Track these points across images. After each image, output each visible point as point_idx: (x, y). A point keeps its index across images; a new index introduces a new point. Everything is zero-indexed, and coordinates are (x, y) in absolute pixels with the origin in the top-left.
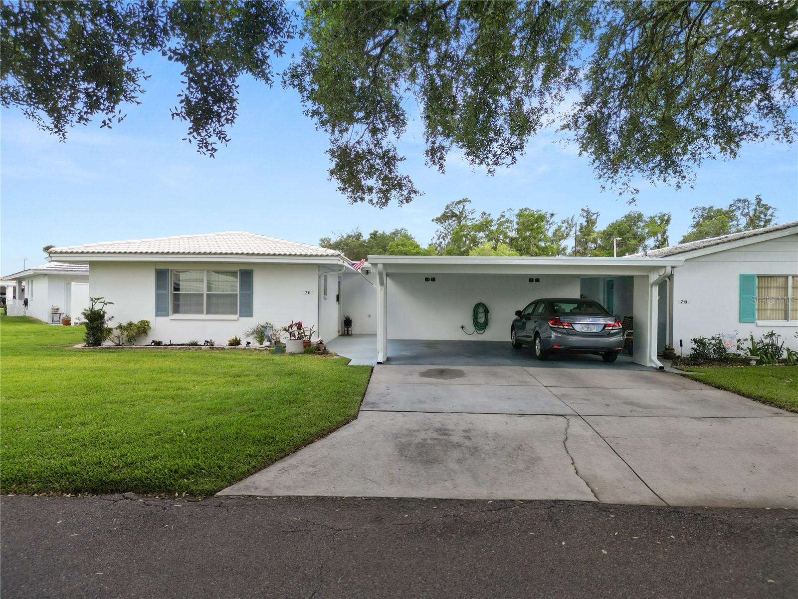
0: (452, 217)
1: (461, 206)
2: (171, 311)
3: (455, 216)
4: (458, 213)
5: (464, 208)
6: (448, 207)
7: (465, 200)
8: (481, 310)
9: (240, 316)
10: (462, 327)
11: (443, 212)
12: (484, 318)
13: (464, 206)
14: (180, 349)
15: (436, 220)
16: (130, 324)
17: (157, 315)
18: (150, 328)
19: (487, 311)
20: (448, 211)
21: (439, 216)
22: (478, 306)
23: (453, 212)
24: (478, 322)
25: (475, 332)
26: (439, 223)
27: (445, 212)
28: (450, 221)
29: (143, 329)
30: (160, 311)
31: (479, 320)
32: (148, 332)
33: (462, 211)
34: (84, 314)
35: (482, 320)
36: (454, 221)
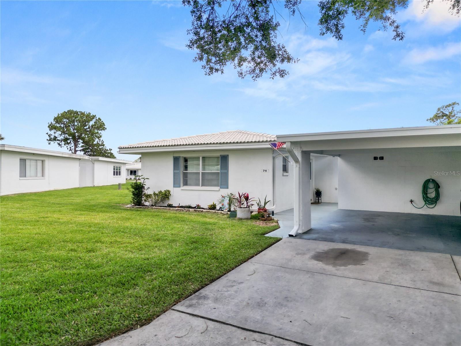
0: (443, 116)
1: (450, 109)
2: (182, 184)
3: (445, 116)
4: (448, 113)
5: (453, 109)
6: (439, 109)
7: (454, 104)
8: (431, 185)
9: (221, 188)
10: (412, 201)
11: (435, 114)
12: (434, 193)
13: (453, 108)
14: (177, 210)
15: (430, 120)
16: (160, 192)
17: (174, 187)
18: (170, 195)
19: (437, 186)
20: (439, 112)
21: (432, 117)
22: (427, 182)
23: (443, 113)
24: (428, 197)
25: (425, 206)
26: (432, 122)
27: (437, 113)
28: (442, 120)
29: (166, 195)
30: (176, 184)
31: (429, 195)
32: (169, 198)
33: (452, 112)
34: (131, 185)
35: (432, 194)
36: (445, 119)
